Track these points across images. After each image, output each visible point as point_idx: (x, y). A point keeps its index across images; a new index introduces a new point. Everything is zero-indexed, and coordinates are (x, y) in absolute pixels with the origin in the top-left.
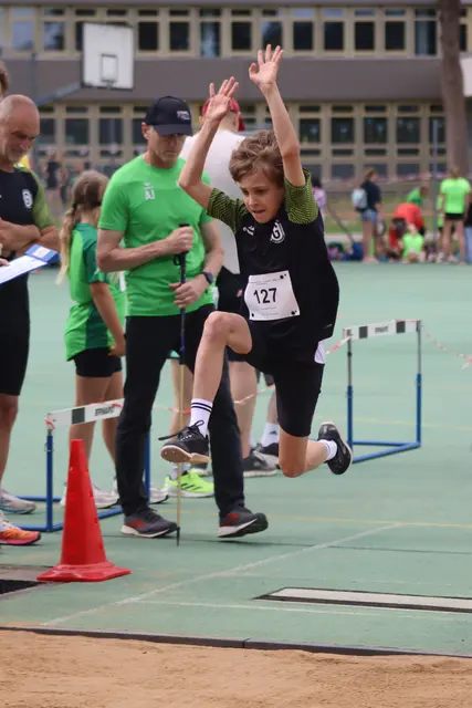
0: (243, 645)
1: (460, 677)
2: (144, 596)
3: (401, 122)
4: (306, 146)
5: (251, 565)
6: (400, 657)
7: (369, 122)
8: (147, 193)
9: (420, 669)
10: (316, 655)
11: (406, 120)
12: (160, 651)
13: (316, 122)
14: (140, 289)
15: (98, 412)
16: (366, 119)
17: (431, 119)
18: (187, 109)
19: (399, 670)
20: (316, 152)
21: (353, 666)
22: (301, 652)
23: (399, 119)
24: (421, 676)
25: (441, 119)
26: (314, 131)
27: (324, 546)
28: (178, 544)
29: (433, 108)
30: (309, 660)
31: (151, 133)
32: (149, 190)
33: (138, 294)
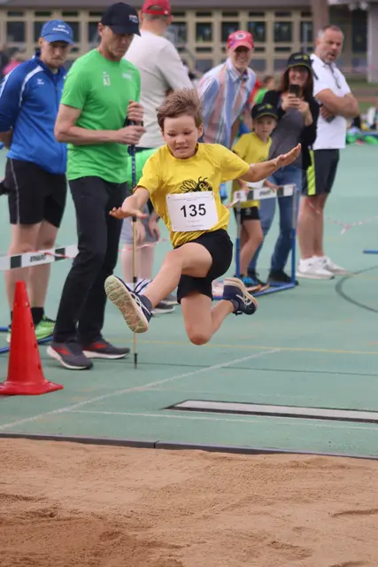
0: (154, 446)
1: (327, 471)
2: (75, 406)
3: (278, 25)
4: (202, 44)
5: (160, 382)
6: (280, 455)
7: (253, 25)
8: (105, 80)
9: (296, 465)
10: (213, 454)
11: (282, 23)
12: (88, 451)
13: (209, 25)
14: (92, 158)
15: (33, 259)
16: (249, 23)
17: (302, 23)
18: (136, 14)
19: (280, 466)
20: (209, 50)
21: (242, 462)
22: (201, 451)
23: (276, 23)
24: (297, 471)
25: (310, 23)
26: (207, 32)
27: (218, 366)
28: (136, 368)
29: (303, 14)
30: (206, 458)
31: (106, 33)
32: (106, 78)
33: (89, 162)
